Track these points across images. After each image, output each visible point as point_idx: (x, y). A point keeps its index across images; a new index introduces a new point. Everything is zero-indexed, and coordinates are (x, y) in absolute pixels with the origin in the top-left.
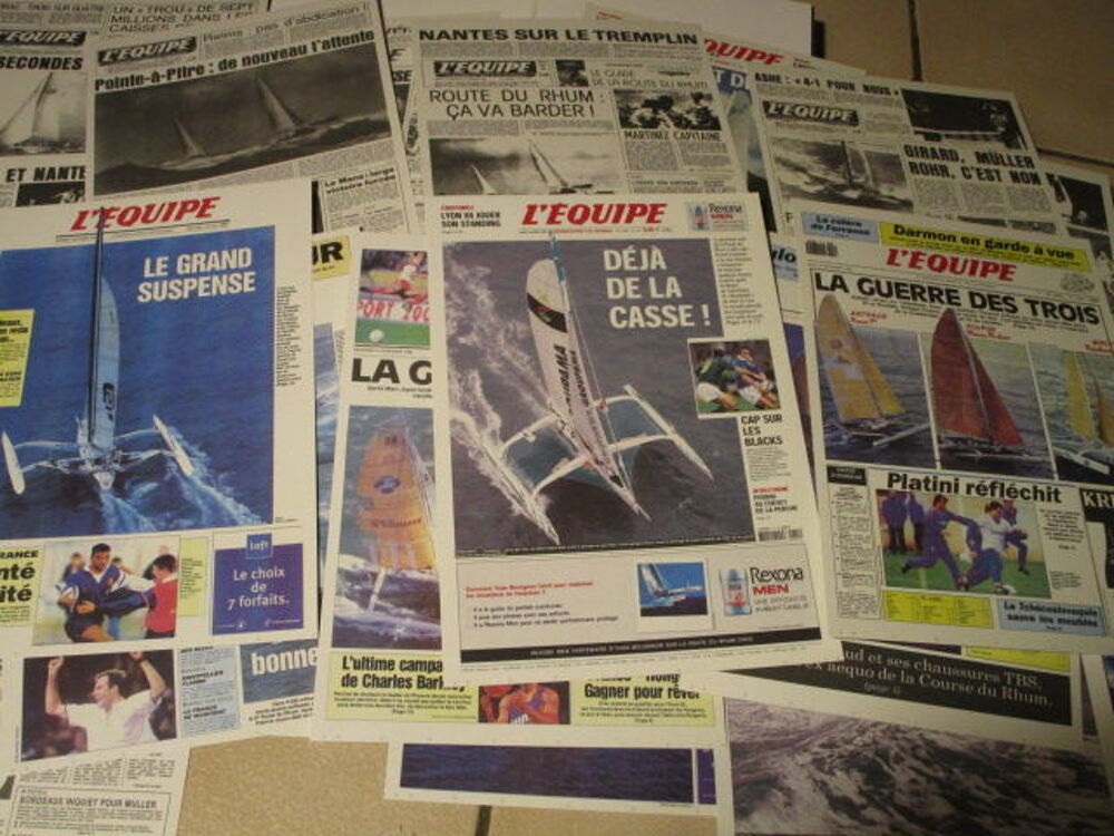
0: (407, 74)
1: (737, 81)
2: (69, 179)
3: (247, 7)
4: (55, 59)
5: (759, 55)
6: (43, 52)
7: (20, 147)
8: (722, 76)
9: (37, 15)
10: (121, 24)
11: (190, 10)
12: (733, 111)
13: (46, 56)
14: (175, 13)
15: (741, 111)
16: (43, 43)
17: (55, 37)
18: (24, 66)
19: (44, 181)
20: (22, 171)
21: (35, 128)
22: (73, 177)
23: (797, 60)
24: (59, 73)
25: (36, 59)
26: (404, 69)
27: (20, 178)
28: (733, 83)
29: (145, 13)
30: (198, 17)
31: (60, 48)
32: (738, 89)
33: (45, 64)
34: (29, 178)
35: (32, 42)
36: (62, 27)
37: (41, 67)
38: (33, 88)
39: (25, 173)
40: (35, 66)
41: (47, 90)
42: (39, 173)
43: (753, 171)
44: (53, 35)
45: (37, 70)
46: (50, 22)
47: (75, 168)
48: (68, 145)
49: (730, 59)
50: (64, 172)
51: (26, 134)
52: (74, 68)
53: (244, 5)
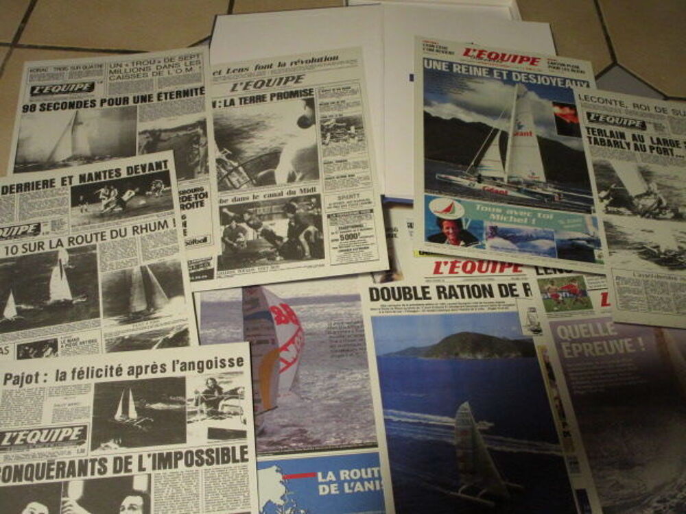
0: (310, 90)
1: (517, 77)
2: (103, 180)
3: (196, 57)
4: (78, 102)
5: (525, 59)
6: (69, 98)
7: (66, 162)
8: (507, 74)
9: (61, 74)
10: (116, 75)
11: (159, 62)
12: (518, 97)
13: (72, 101)
14: (149, 65)
15: (523, 96)
16: (68, 92)
17: (75, 87)
18: (58, 108)
19: (87, 183)
20: (71, 178)
21: (74, 149)
22: (105, 177)
23: (548, 59)
24: (82, 111)
25: (66, 103)
26: (308, 88)
27: (71, 183)
28: (514, 79)
29: (131, 66)
30: (165, 66)
31: (79, 94)
32: (518, 82)
33: (72, 106)
34: (76, 182)
35: (60, 92)
36: (79, 80)
37: (69, 108)
38: (67, 122)
39: (73, 179)
40: (66, 108)
41: (76, 122)
42: (82, 178)
43: (540, 135)
44: (73, 86)
45: (67, 110)
46: (69, 78)
47: (105, 172)
48: (97, 158)
49: (509, 63)
50: (98, 175)
51: (69, 154)
52: (91, 106)
53: (194, 56)
